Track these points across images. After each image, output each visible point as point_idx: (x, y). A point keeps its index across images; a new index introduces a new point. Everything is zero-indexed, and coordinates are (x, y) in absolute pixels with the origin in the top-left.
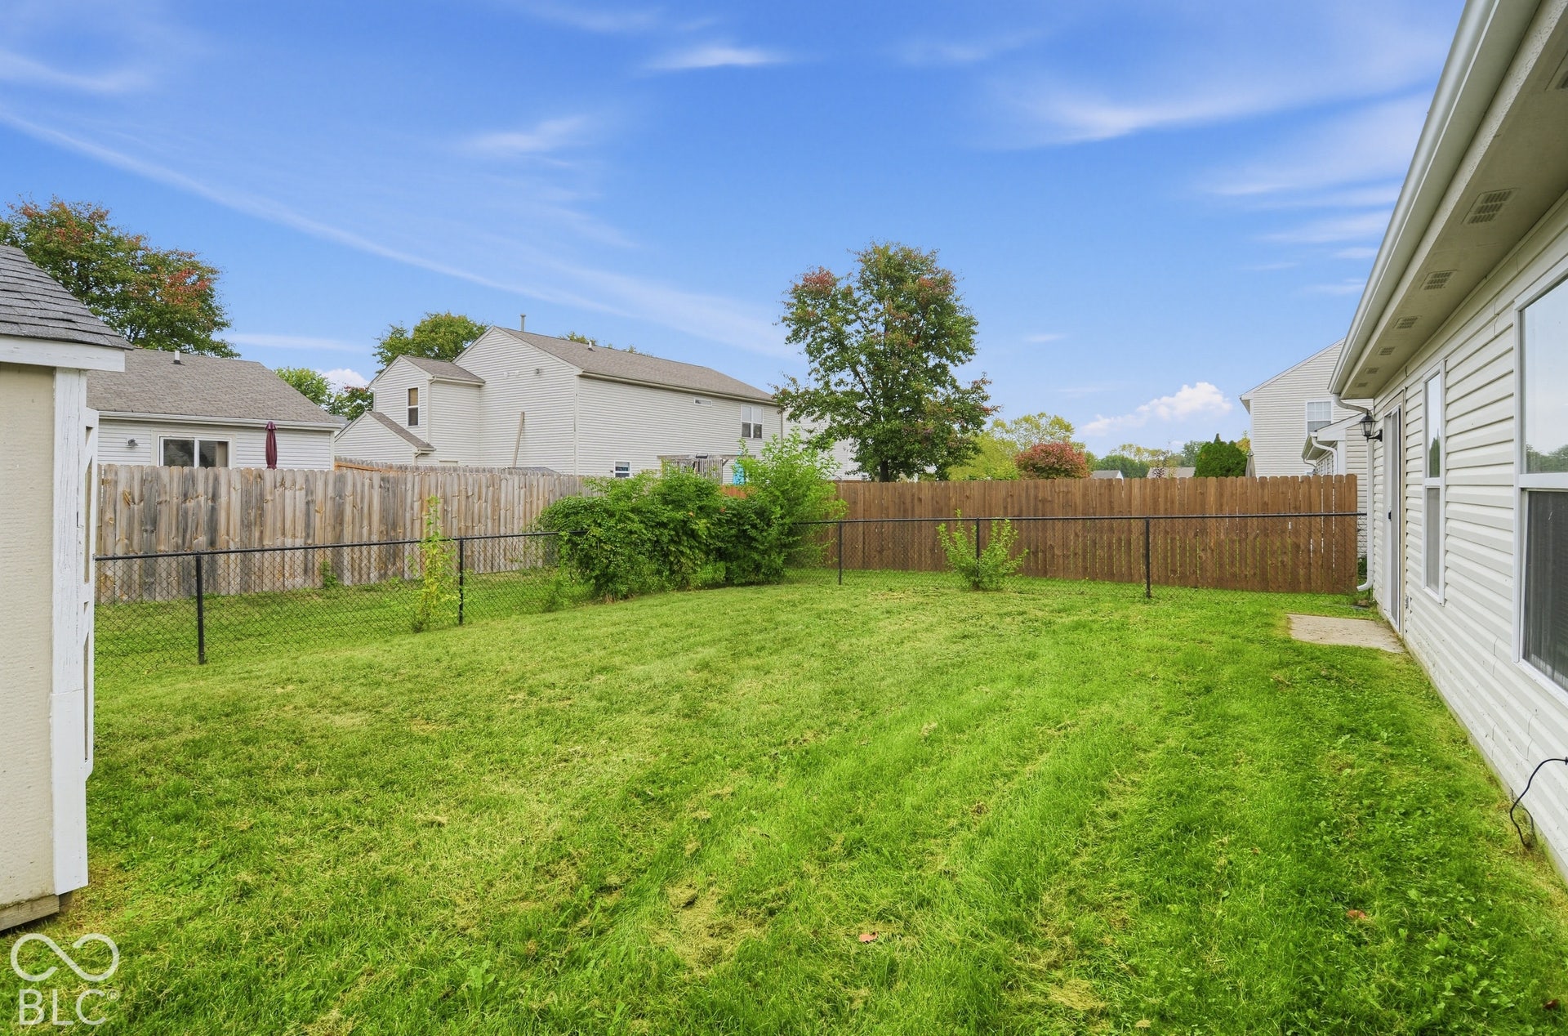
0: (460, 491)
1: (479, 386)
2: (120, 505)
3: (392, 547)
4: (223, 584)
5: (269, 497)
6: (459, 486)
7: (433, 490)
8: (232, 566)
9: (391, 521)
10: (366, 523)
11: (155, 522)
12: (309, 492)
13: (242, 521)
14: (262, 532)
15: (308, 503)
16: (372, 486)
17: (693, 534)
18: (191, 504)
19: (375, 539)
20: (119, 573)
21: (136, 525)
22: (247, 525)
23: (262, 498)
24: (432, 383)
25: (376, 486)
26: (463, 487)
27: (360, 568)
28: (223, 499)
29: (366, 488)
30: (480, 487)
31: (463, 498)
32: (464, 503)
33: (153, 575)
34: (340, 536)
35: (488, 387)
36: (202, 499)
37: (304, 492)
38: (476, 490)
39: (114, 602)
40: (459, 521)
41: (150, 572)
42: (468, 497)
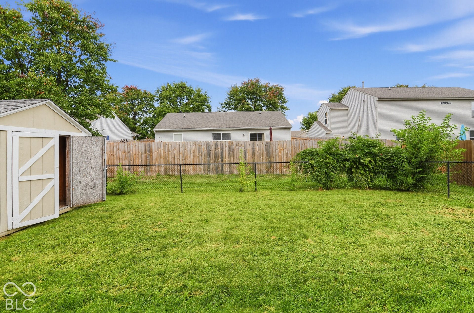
0: (292, 146)
1: (347, 109)
2: (202, 151)
3: (270, 164)
4: (225, 172)
5: (235, 149)
6: (291, 144)
7: (282, 146)
8: (227, 167)
9: (269, 156)
10: (261, 156)
11: (209, 155)
12: (245, 147)
13: (229, 155)
14: (234, 158)
15: (245, 150)
16: (263, 145)
17: (363, 165)
18: (217, 151)
19: (264, 161)
20: (203, 168)
21: (206, 156)
22: (230, 157)
23: (233, 149)
24: (331, 110)
25: (264, 145)
26: (293, 145)
27: (260, 170)
28: (224, 150)
29: (261, 146)
30: (299, 145)
31: (293, 148)
32: (293, 150)
33: (210, 168)
34: (254, 160)
35: (349, 109)
36: (219, 149)
37: (244, 147)
38: (298, 146)
39: (202, 174)
40: (292, 156)
41: (209, 167)
42: (295, 148)
